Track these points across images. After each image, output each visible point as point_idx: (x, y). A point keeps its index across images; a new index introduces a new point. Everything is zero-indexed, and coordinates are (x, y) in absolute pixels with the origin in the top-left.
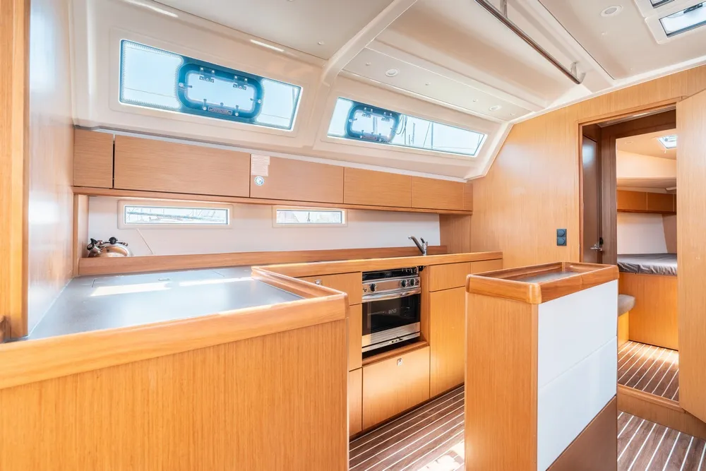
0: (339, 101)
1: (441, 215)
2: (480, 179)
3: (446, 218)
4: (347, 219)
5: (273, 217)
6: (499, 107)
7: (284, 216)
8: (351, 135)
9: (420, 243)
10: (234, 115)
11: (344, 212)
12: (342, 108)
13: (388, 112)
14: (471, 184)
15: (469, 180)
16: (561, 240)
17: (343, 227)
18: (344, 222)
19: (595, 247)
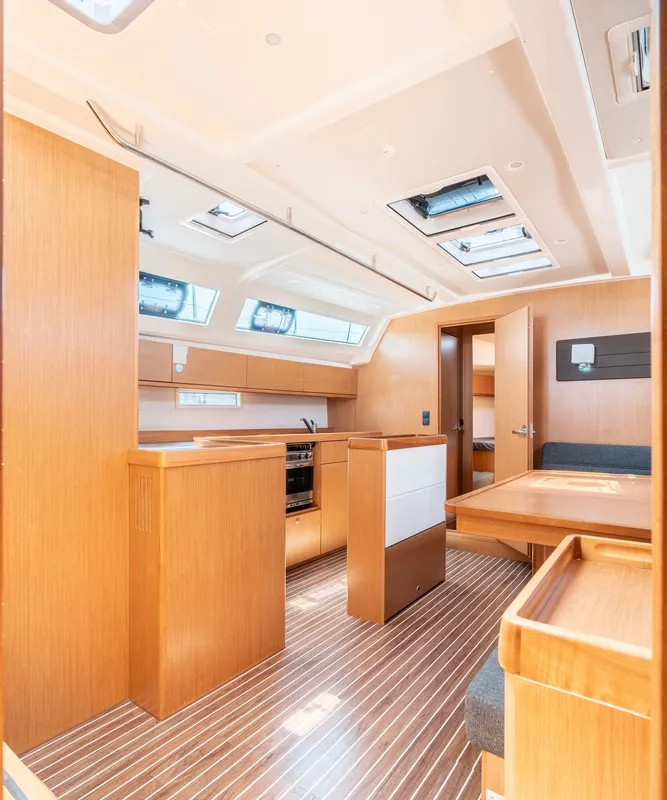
0: (248, 300)
1: (329, 399)
2: (364, 366)
3: (333, 402)
4: (242, 401)
5: (175, 399)
6: (378, 307)
7: (185, 398)
8: (255, 328)
9: (310, 424)
10: (163, 312)
11: (239, 394)
12: (250, 305)
13: (286, 309)
14: (356, 370)
15: (354, 366)
16: (426, 420)
17: (239, 409)
18: (239, 404)
19: (456, 427)
